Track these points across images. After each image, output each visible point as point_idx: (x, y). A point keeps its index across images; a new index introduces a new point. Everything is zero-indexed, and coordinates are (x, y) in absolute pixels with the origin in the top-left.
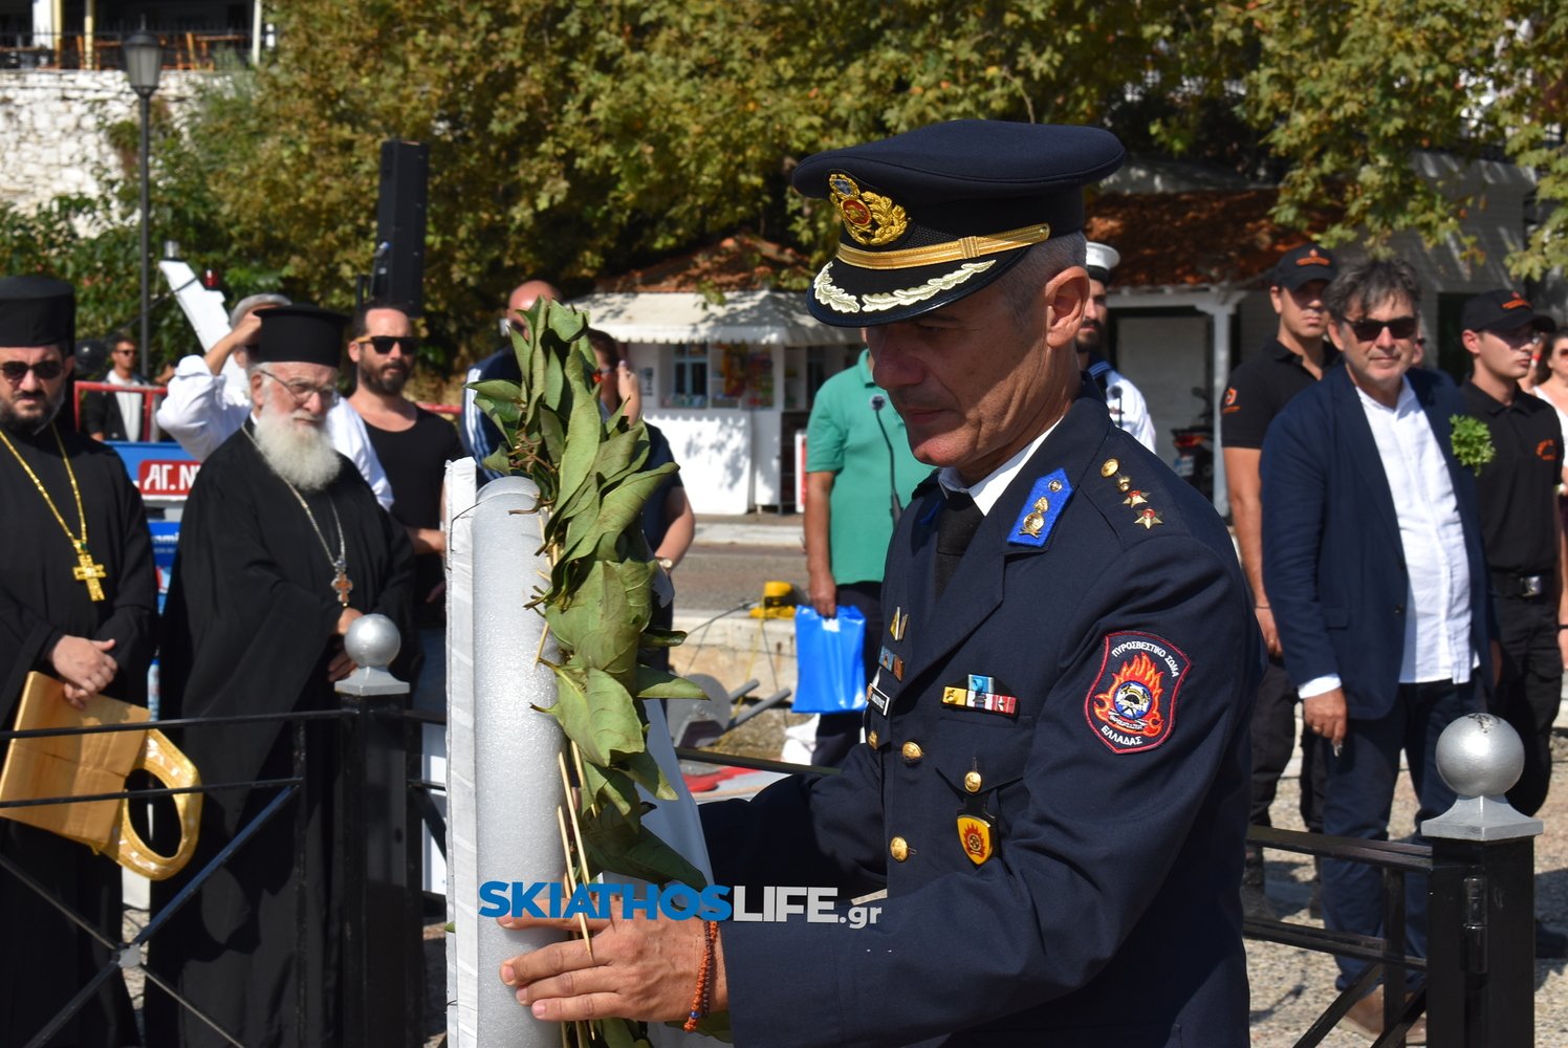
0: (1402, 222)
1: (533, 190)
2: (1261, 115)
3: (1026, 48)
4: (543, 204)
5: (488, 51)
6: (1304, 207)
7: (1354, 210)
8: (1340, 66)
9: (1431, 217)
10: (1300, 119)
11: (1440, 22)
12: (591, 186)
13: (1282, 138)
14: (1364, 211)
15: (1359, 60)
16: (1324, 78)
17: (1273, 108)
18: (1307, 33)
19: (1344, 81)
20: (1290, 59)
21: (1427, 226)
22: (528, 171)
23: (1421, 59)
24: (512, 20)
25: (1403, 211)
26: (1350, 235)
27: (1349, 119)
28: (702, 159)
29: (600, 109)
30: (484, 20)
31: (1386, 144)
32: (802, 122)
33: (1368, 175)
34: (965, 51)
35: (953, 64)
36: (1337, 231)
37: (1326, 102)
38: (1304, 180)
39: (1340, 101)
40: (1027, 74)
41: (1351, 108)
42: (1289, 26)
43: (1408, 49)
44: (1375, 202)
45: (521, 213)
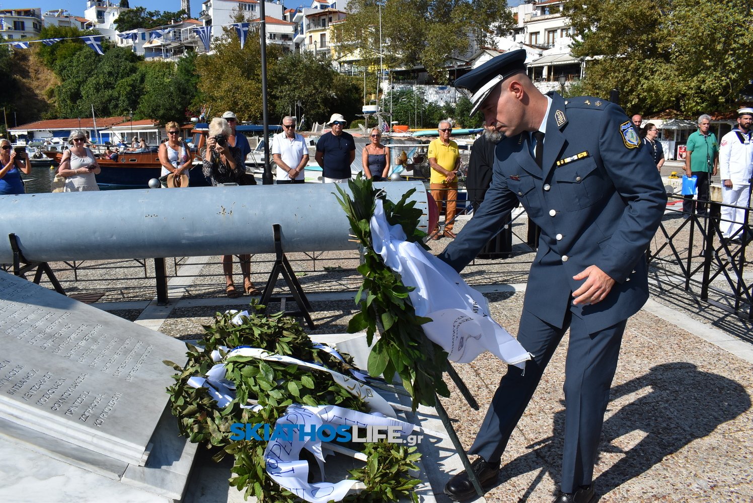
1: (631, 102)
3: (731, 73)
4: (633, 103)
5: (624, 76)
12: (642, 100)
22: (631, 98)
24: (629, 70)
28: (664, 95)
29: (645, 86)
30: (624, 71)
32: (684, 88)
34: (718, 74)
35: (715, 77)
40: (730, 78)
45: (629, 105)
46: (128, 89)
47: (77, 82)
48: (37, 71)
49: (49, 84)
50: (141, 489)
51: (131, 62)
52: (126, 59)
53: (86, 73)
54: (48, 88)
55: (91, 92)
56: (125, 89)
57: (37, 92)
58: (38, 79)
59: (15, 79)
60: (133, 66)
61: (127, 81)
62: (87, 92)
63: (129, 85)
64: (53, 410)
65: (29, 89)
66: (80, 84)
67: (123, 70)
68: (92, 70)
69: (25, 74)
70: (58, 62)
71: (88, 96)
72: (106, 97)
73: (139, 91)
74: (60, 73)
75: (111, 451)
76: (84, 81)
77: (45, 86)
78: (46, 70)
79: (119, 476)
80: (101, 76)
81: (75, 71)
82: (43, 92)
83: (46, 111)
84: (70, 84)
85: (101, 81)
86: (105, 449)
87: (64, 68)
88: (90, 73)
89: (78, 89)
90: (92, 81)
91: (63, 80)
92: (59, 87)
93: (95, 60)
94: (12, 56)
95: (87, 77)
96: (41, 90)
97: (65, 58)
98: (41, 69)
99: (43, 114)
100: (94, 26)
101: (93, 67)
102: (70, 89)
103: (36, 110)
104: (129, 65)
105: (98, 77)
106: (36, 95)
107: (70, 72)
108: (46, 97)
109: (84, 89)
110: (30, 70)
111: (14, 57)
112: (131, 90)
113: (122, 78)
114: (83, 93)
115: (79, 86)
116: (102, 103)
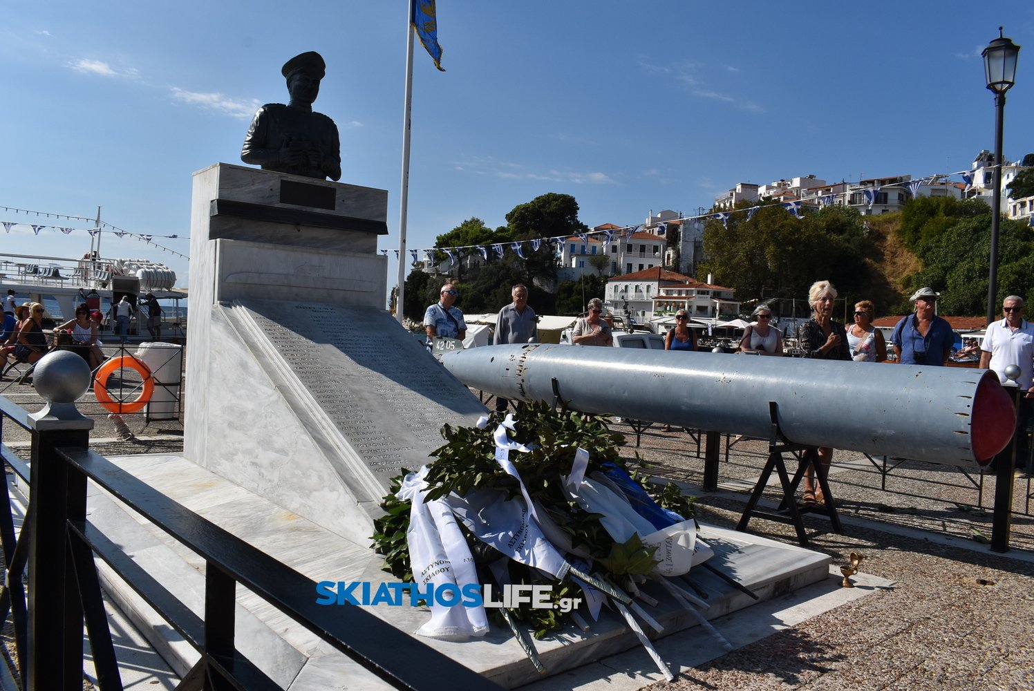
46: (1012, 277)
47: (943, 268)
48: (894, 254)
49: (907, 270)
50: (365, 516)
51: (1023, 241)
52: (1016, 237)
53: (956, 256)
54: (905, 274)
55: (960, 281)
56: (1008, 277)
57: (891, 279)
58: (894, 263)
59: (865, 264)
60: (1025, 246)
61: (1012, 268)
62: (954, 281)
63: (1016, 273)
64: (360, 452)
65: (882, 276)
66: (946, 270)
67: (1010, 252)
68: (966, 252)
69: (879, 257)
70: (922, 242)
71: (955, 287)
72: (980, 288)
73: (1029, 280)
74: (922, 256)
75: (369, 488)
76: (953, 267)
77: (902, 273)
78: (905, 252)
79: (358, 502)
80: (977, 260)
81: (942, 253)
82: (898, 280)
83: (899, 305)
84: (934, 271)
85: (977, 267)
86: (367, 485)
87: (929, 249)
88: (962, 255)
89: (944, 278)
90: (963, 266)
91: (926, 265)
92: (919, 274)
93: (971, 238)
94: (866, 235)
95: (957, 262)
96: (895, 278)
97: (932, 236)
98: (900, 250)
99: (893, 308)
100: (979, 193)
101: (968, 248)
102: (933, 276)
103: (885, 302)
104: (1020, 244)
105: (972, 260)
106: (888, 284)
107: (935, 255)
108: (899, 288)
109: (951, 278)
110: (886, 252)
111: (868, 237)
112: (1016, 280)
113: (1007, 262)
114: (949, 282)
115: (945, 274)
116: (972, 296)
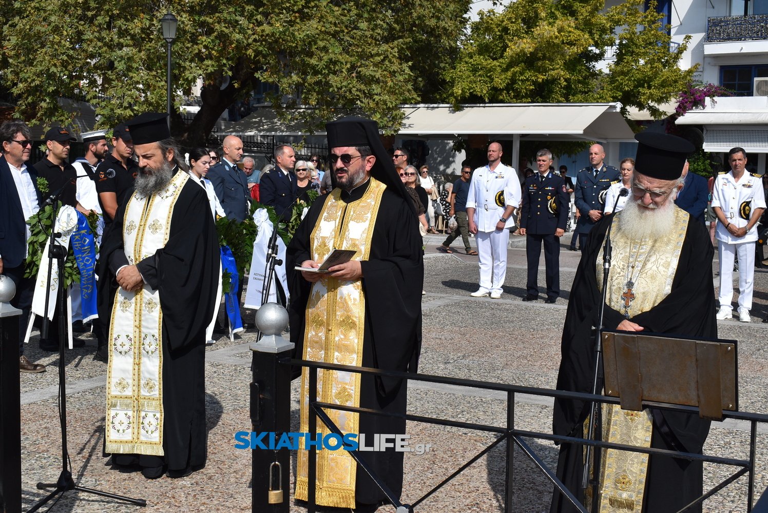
0: (54, 119)
2: (9, 83)
6: (23, 113)
7: (39, 115)
8: (34, 69)
9: (63, 118)
10: (21, 85)
11: (65, 58)
13: (15, 91)
14: (42, 115)
15: (39, 68)
16: (29, 72)
17: (12, 81)
18: (23, 58)
19: (35, 74)
20: (17, 66)
21: (62, 121)
23: (59, 69)
25: (54, 115)
26: (38, 123)
27: (37, 86)
31: (48, 94)
33: (43, 104)
36: (34, 121)
37: (29, 80)
38: (22, 104)
39: (34, 80)
41: (37, 82)
42: (17, 56)
43: (55, 65)
44: (46, 113)
